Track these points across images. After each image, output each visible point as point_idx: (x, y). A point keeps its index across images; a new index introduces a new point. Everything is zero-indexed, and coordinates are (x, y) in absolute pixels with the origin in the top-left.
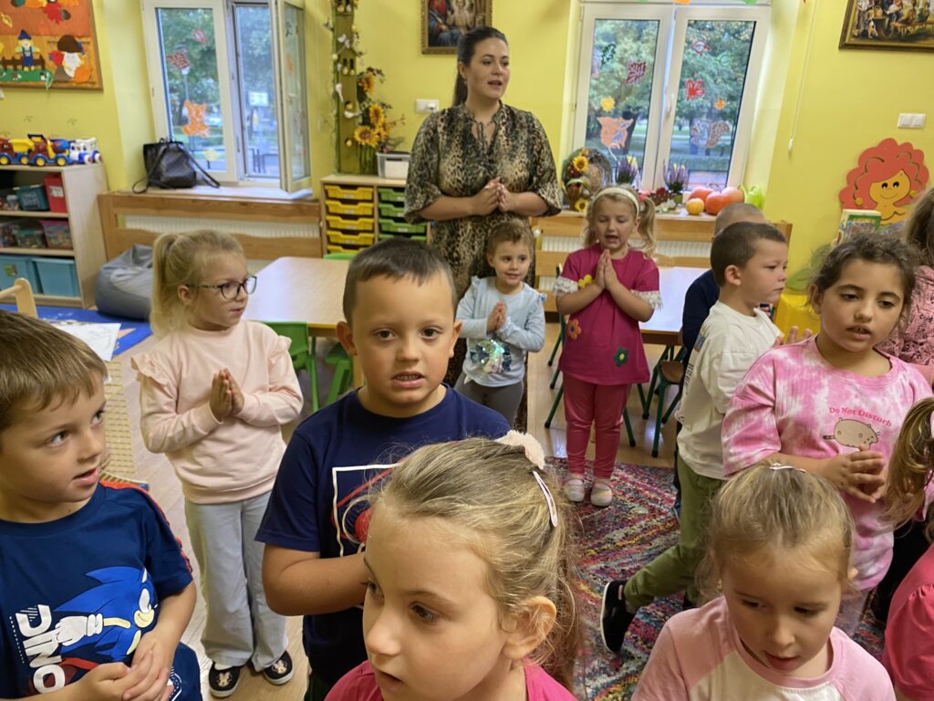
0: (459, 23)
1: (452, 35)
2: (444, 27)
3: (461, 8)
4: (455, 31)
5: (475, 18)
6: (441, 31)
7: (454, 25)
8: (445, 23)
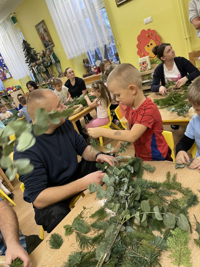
0: (47, 41)
1: (48, 44)
2: (46, 43)
3: (46, 37)
4: (48, 43)
5: (49, 38)
6: (46, 44)
7: (47, 42)
8: (46, 42)
